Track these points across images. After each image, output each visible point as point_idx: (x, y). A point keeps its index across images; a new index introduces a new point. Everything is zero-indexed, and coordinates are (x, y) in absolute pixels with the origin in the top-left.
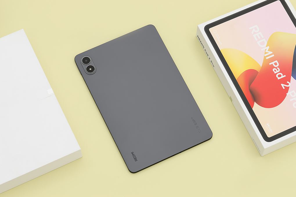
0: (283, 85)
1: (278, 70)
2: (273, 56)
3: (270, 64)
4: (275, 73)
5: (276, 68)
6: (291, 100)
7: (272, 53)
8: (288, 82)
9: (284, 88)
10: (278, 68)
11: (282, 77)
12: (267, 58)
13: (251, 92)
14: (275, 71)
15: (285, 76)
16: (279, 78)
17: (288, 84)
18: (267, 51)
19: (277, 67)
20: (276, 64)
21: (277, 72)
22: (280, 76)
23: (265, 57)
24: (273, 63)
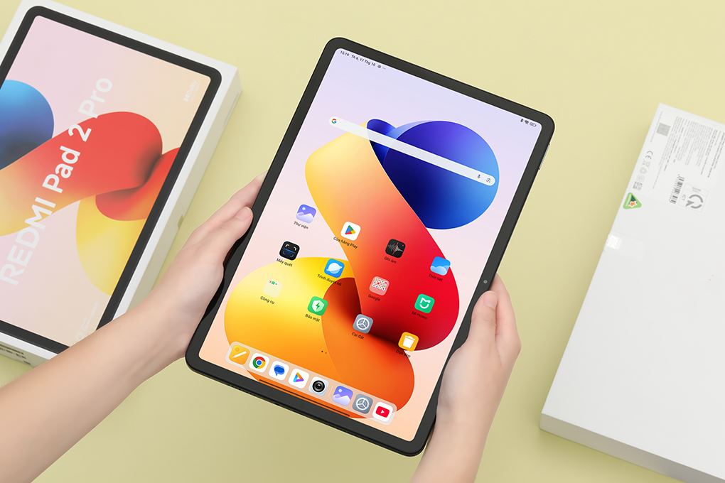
0: (85, 137)
1: (61, 169)
2: (38, 200)
3: (60, 191)
4: (70, 169)
5: (59, 175)
6: (103, 101)
7: (34, 207)
8: (71, 133)
9: (89, 131)
10: (57, 172)
11: (68, 151)
12: (53, 205)
13: (147, 175)
14: (66, 172)
15: (62, 148)
16: (77, 154)
17: (75, 131)
18: (39, 217)
19: (55, 174)
20: (51, 183)
21: (65, 167)
22: (70, 156)
23: (53, 210)
24: (54, 188)
